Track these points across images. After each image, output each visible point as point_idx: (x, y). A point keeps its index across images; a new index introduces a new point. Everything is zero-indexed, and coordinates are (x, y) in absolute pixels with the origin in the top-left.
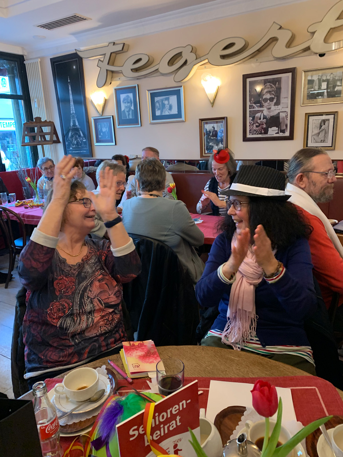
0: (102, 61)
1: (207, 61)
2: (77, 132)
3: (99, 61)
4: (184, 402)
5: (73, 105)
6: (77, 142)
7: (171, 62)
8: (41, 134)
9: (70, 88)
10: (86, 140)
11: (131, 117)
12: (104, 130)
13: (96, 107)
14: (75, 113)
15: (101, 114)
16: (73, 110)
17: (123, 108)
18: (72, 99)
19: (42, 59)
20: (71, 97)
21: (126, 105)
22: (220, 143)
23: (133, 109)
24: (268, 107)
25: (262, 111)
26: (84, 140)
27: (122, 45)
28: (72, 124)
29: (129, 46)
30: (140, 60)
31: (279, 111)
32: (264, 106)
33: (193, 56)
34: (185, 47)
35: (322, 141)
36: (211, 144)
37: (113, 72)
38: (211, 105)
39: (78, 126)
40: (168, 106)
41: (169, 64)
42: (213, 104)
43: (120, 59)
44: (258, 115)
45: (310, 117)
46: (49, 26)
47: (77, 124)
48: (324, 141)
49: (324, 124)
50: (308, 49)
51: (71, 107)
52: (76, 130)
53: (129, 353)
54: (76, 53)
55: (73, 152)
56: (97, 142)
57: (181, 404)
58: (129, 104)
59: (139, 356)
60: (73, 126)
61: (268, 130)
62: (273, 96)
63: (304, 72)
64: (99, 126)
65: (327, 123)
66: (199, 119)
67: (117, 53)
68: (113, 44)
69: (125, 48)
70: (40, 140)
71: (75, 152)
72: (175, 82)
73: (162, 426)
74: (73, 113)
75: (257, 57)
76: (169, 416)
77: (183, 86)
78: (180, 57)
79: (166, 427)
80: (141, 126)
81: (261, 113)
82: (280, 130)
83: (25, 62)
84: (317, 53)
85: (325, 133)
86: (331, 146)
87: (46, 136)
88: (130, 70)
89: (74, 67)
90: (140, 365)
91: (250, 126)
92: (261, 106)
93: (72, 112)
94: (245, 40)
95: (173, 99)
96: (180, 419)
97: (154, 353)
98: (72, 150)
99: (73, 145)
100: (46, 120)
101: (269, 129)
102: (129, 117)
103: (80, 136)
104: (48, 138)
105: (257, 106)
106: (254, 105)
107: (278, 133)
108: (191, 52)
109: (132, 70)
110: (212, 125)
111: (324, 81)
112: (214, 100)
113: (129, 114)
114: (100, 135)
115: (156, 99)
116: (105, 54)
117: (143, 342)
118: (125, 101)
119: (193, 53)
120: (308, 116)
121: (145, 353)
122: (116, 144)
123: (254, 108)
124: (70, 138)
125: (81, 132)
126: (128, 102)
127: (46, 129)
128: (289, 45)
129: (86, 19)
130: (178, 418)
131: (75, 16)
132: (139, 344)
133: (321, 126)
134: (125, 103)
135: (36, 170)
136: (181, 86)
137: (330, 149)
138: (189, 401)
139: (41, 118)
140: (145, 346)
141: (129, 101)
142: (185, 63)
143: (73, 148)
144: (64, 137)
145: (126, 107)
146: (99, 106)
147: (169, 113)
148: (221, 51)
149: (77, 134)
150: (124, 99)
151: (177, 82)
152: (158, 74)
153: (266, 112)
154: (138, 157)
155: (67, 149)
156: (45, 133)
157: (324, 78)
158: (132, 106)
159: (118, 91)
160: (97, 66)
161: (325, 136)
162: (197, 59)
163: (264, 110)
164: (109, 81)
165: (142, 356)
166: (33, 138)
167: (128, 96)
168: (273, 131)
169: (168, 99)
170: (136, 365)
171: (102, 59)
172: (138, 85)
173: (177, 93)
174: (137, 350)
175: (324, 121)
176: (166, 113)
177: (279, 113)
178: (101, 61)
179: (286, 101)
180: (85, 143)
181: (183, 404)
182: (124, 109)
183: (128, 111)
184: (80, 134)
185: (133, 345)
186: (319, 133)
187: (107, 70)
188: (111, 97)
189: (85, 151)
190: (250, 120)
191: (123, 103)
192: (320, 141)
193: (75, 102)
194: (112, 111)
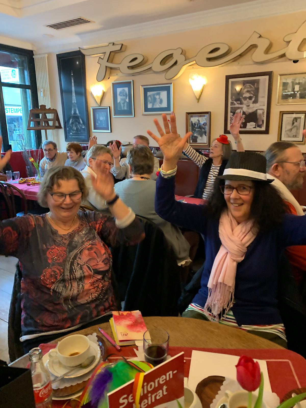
0: (103, 59)
1: (194, 62)
2: (77, 120)
3: (100, 58)
4: (171, 372)
5: (75, 95)
6: (77, 129)
7: (163, 62)
8: (46, 120)
9: (73, 81)
10: (85, 127)
11: (126, 108)
12: (101, 118)
13: (96, 99)
14: (77, 103)
15: (99, 104)
16: (74, 100)
17: (119, 100)
18: (74, 91)
19: (49, 54)
20: (73, 89)
21: (122, 97)
22: (204, 134)
23: (128, 101)
24: (247, 104)
25: (242, 108)
26: (83, 126)
27: (120, 46)
28: (73, 112)
29: (126, 46)
30: (136, 59)
31: (257, 108)
32: (244, 103)
33: (183, 57)
34: (176, 49)
35: (294, 136)
36: (195, 135)
37: (111, 68)
38: (197, 101)
39: (79, 114)
40: (159, 100)
41: (161, 64)
42: (198, 100)
43: (118, 58)
44: (238, 111)
45: (284, 115)
46: (57, 26)
47: (77, 112)
48: (296, 136)
49: (296, 122)
50: (283, 55)
51: (73, 98)
52: (76, 118)
53: (118, 322)
54: (80, 51)
55: (73, 137)
56: (95, 129)
57: (168, 374)
58: (124, 97)
59: (127, 325)
60: (74, 114)
61: (246, 125)
62: (252, 95)
63: (280, 75)
64: (97, 115)
65: (298, 120)
66: (186, 113)
67: (115, 52)
68: (112, 44)
69: (122, 48)
70: (44, 125)
71: (75, 137)
72: (166, 79)
73: (150, 395)
74: (75, 103)
75: (238, 61)
76: (157, 385)
77: (172, 84)
78: (172, 58)
79: (153, 396)
80: (134, 116)
81: (241, 109)
82: (257, 125)
83: (34, 57)
84: (291, 60)
85: (297, 129)
86: (302, 140)
87: (49, 122)
88: (127, 67)
89: (77, 63)
90: (127, 334)
91: (230, 120)
92: (241, 103)
93: (73, 102)
94: (229, 46)
95: (164, 94)
96: (166, 389)
97: (141, 323)
98: (72, 135)
99: (73, 130)
100: (50, 108)
101: (248, 124)
102: (124, 109)
103: (79, 123)
104: (51, 123)
105: (238, 103)
106: (235, 102)
107: (255, 128)
108: (181, 54)
109: (128, 67)
110: (197, 118)
111: (297, 84)
112: (200, 96)
113: (124, 106)
114: (98, 123)
115: (149, 93)
116: (105, 53)
117: (131, 313)
118: (121, 94)
119: (182, 54)
120: (282, 113)
121: (133, 322)
122: (111, 132)
123: (234, 105)
124: (71, 124)
125: (81, 120)
126: (124, 96)
127: (50, 116)
128: (267, 51)
129: (89, 22)
130: (165, 387)
131: (81, 18)
132: (127, 314)
133: (293, 123)
134: (121, 96)
135: (39, 151)
136: (171, 83)
137: (301, 143)
138: (175, 372)
139: (46, 106)
140: (133, 316)
141: (125, 94)
142: (176, 63)
143: (73, 133)
144: (66, 123)
145: (122, 99)
146: (98, 97)
147: (159, 106)
148: (208, 54)
149: (77, 121)
150: (120, 93)
151: (168, 79)
152: (151, 72)
153: (245, 109)
154: (131, 143)
155: (68, 134)
156: (49, 119)
157: (297, 81)
158: (127, 98)
159: (115, 86)
160: (98, 63)
161: (296, 132)
162: (186, 60)
163: (243, 107)
164: (107, 76)
165: (130, 325)
166: (38, 123)
167: (124, 90)
168: (251, 126)
169: (159, 94)
170: (124, 333)
171: (102, 57)
172: (133, 80)
173: (167, 89)
174: (125, 319)
175: (296, 119)
176: (157, 106)
177: (257, 110)
178: (101, 58)
179: (263, 100)
180: (84, 129)
181: (169, 375)
182: (120, 102)
183: (124, 103)
184: (80, 121)
185: (122, 314)
186: (291, 129)
187: (106, 67)
188: (108, 90)
189: (84, 137)
190: (231, 115)
191: (119, 96)
192: (292, 135)
193: (77, 93)
194: (109, 102)
